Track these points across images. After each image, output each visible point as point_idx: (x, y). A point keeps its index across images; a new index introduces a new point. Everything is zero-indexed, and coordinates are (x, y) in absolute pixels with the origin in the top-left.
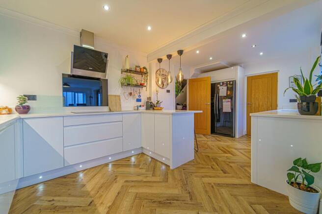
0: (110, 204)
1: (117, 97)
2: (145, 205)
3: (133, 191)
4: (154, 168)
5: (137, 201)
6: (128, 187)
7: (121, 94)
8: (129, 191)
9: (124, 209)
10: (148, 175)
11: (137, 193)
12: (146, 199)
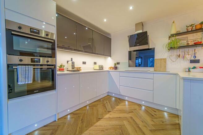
0: (111, 117)
1: (163, 60)
2: (116, 131)
3: (125, 123)
4: (163, 129)
5: (118, 127)
6: (127, 119)
7: (167, 57)
8: (124, 121)
9: (110, 123)
10: (148, 127)
11: (124, 125)
12: (122, 131)
